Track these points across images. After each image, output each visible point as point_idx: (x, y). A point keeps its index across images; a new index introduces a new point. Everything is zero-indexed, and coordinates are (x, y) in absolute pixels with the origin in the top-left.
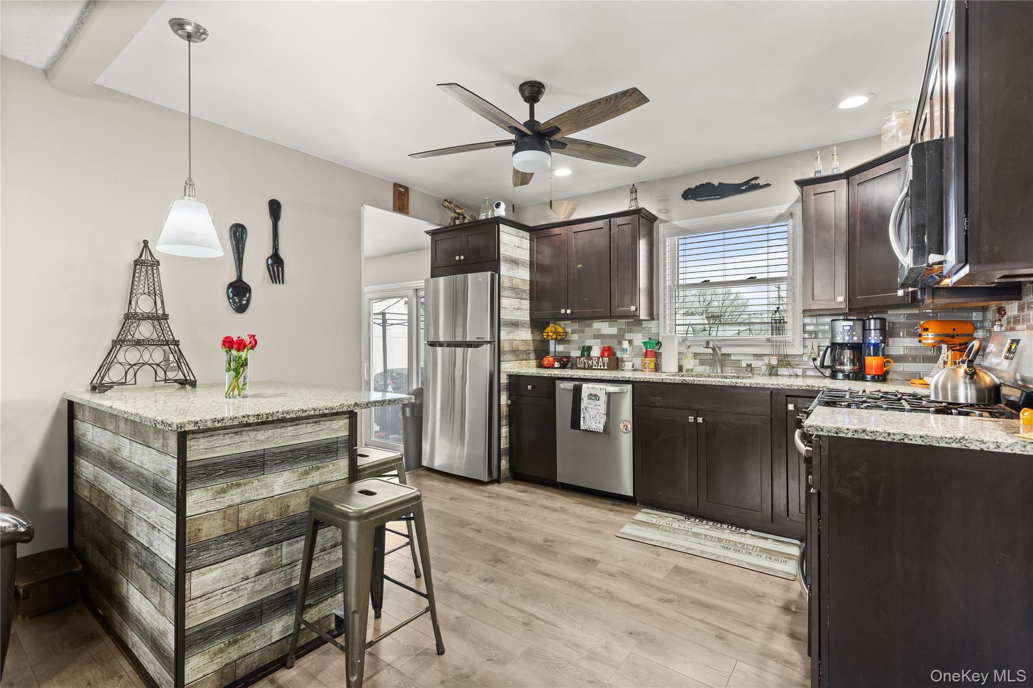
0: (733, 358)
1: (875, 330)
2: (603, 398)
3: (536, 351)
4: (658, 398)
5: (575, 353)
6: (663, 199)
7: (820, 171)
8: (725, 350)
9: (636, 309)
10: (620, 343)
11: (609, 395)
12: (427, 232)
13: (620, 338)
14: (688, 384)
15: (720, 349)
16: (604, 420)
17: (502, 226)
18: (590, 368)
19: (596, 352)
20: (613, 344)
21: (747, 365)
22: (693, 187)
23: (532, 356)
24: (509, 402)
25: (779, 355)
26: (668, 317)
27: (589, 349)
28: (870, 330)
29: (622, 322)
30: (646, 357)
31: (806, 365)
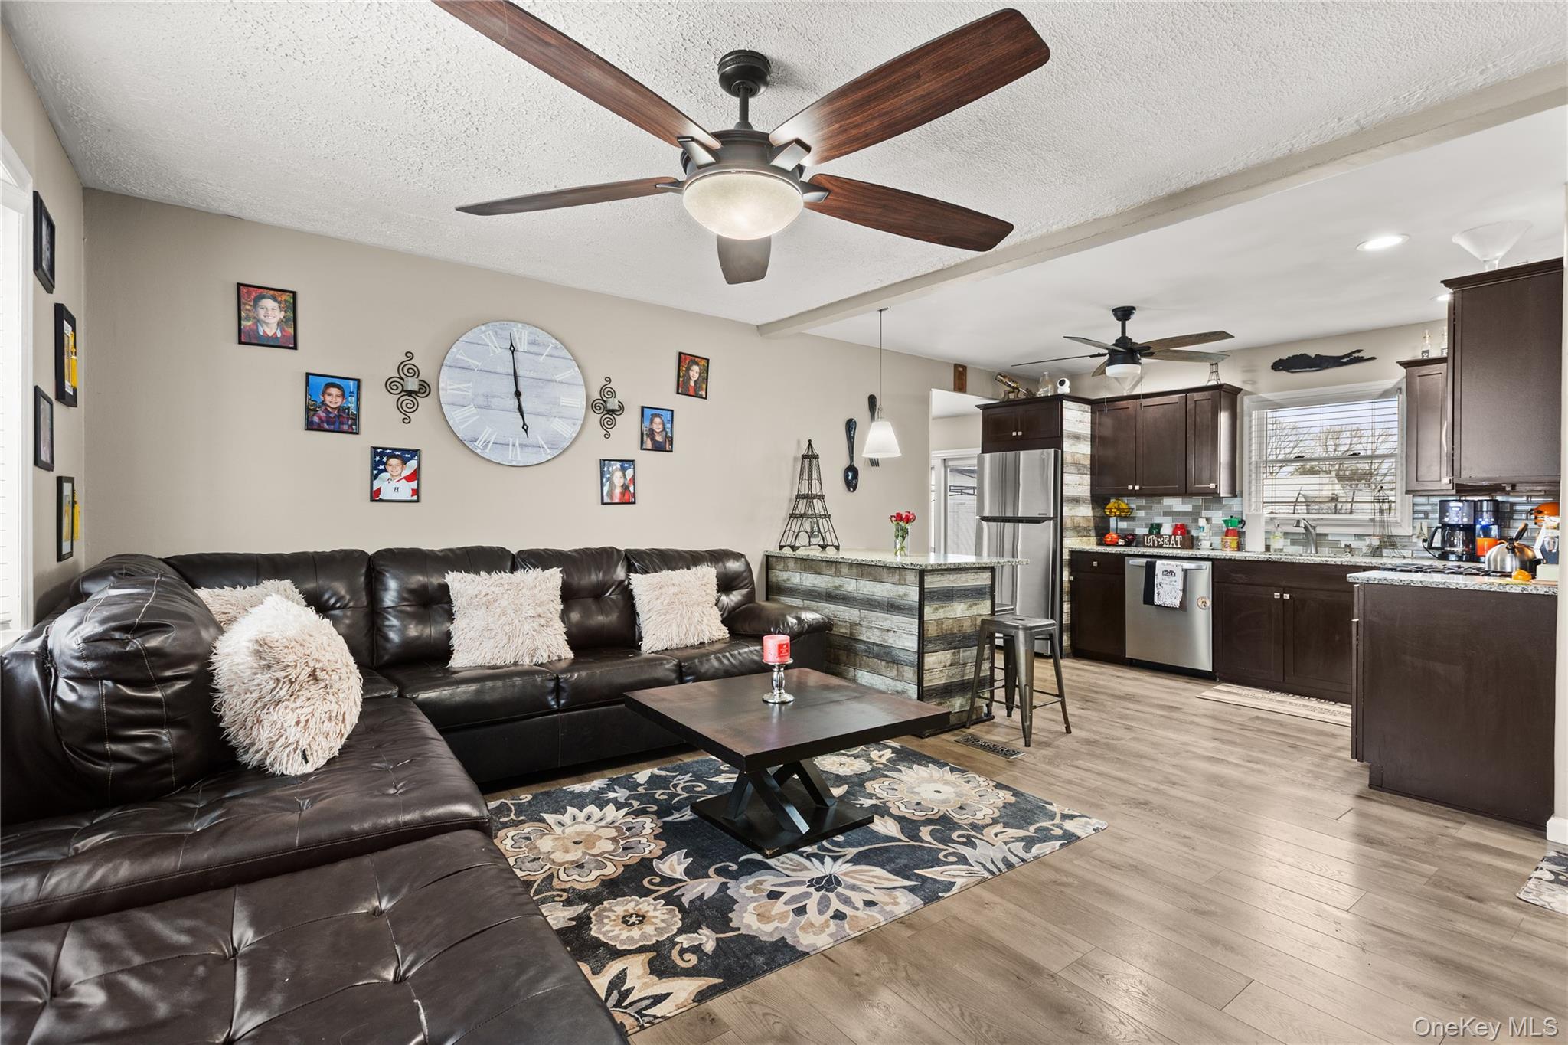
0: (1330, 538)
1: (1487, 511)
2: (1180, 575)
3: (1096, 528)
4: (1240, 575)
5: (1141, 531)
6: (1250, 369)
7: (1427, 352)
8: (1319, 530)
9: (1216, 486)
10: (1196, 521)
11: (1186, 571)
12: (978, 407)
13: (1195, 515)
14: (1274, 562)
15: (1314, 528)
16: (1180, 595)
17: (1066, 403)
18: (1160, 546)
19: (1167, 530)
20: (1188, 521)
21: (1346, 546)
22: (1285, 357)
23: (1093, 533)
24: (1072, 578)
25: (1383, 536)
26: (1253, 494)
27: (1159, 526)
28: (1482, 511)
29: (1199, 501)
30: (1226, 535)
31: (1416, 546)
